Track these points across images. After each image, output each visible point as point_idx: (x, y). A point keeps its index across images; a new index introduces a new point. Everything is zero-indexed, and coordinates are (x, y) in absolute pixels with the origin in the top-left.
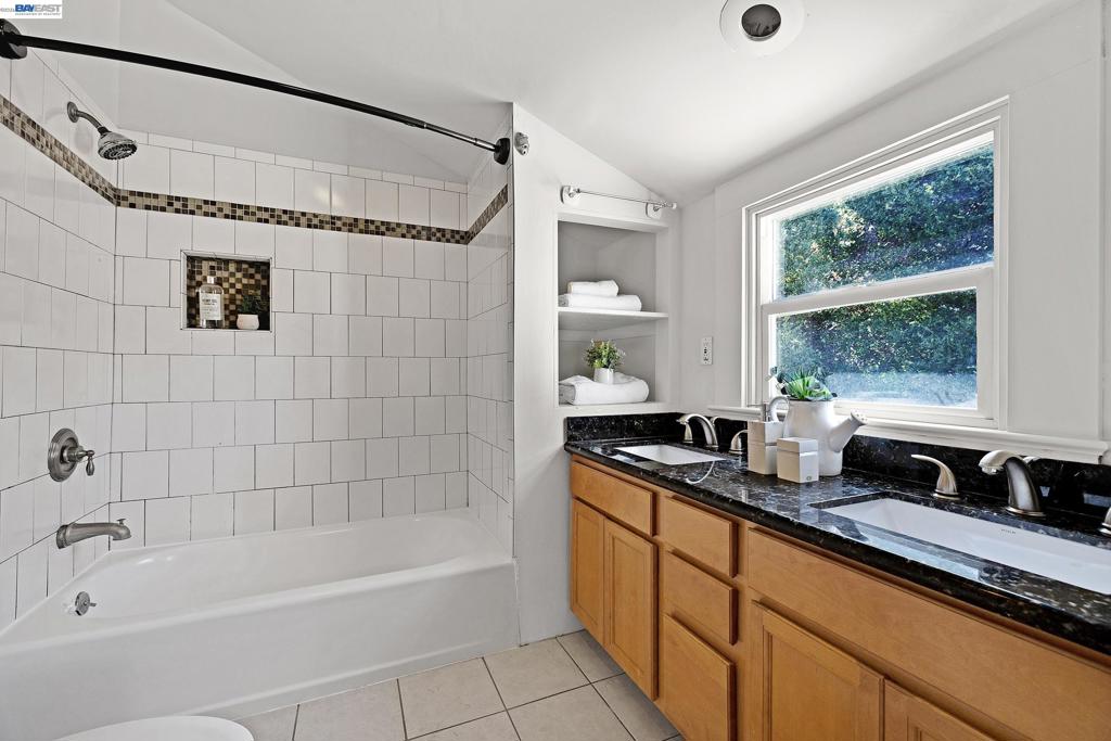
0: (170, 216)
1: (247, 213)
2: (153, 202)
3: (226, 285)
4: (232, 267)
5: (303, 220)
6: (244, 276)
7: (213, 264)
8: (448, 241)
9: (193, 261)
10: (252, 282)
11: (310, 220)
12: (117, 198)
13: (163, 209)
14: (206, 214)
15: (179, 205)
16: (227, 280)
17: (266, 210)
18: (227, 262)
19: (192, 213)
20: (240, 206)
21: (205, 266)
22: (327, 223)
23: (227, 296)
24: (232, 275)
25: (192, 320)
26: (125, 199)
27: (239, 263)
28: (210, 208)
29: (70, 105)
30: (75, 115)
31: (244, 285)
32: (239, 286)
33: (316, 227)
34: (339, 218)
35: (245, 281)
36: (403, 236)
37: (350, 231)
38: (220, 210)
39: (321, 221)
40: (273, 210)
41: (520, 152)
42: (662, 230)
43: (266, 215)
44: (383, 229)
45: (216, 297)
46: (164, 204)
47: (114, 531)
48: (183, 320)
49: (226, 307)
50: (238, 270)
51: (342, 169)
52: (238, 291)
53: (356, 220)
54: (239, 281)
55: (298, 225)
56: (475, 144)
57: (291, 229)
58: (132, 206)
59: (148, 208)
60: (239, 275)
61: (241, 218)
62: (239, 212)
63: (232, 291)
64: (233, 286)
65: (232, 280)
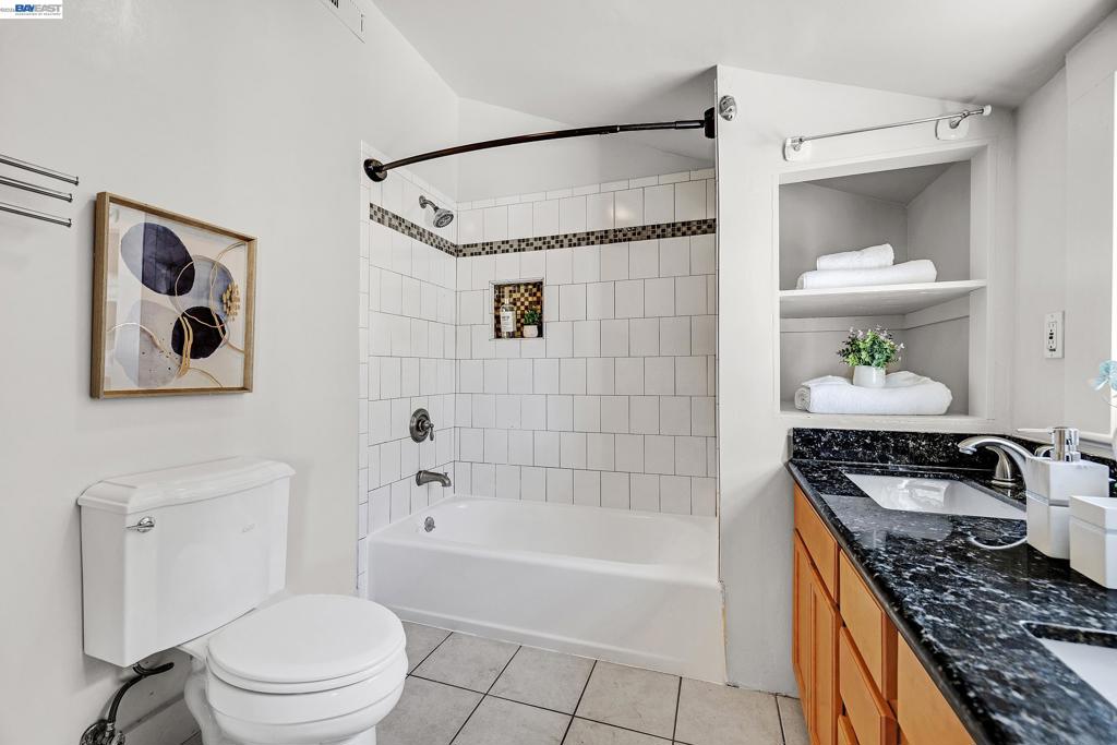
0: (484, 257)
1: (527, 245)
2: (475, 250)
3: (519, 304)
4: (522, 289)
5: (566, 242)
6: (530, 295)
7: (511, 288)
8: (694, 233)
9: (499, 288)
10: (535, 299)
11: (570, 240)
12: (457, 251)
13: (480, 254)
14: (503, 252)
15: (489, 248)
16: (519, 299)
17: (540, 239)
18: (519, 285)
19: (496, 252)
20: (523, 240)
21: (507, 290)
22: (584, 239)
23: (519, 312)
24: (522, 295)
25: (498, 333)
26: (461, 251)
27: (527, 284)
28: (505, 247)
29: (421, 197)
30: (424, 203)
31: (530, 303)
32: (527, 303)
33: (575, 245)
34: (593, 233)
35: (530, 299)
36: (649, 238)
37: (602, 243)
38: (511, 246)
39: (579, 239)
40: (545, 238)
41: (726, 117)
42: (980, 152)
43: (540, 243)
44: (630, 235)
45: (510, 314)
46: (480, 250)
47: (442, 479)
48: (493, 334)
49: (518, 321)
50: (526, 291)
51: (596, 188)
52: (526, 308)
53: (606, 232)
54: (527, 299)
55: (562, 246)
56: (676, 128)
57: (557, 251)
58: (465, 255)
59: (472, 254)
60: (527, 295)
61: (524, 250)
62: (523, 245)
63: (523, 308)
64: (522, 304)
65: (522, 299)
